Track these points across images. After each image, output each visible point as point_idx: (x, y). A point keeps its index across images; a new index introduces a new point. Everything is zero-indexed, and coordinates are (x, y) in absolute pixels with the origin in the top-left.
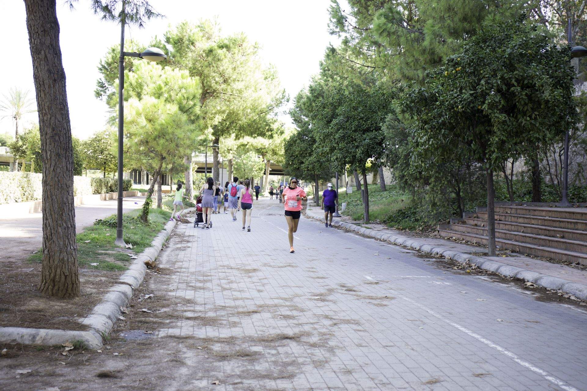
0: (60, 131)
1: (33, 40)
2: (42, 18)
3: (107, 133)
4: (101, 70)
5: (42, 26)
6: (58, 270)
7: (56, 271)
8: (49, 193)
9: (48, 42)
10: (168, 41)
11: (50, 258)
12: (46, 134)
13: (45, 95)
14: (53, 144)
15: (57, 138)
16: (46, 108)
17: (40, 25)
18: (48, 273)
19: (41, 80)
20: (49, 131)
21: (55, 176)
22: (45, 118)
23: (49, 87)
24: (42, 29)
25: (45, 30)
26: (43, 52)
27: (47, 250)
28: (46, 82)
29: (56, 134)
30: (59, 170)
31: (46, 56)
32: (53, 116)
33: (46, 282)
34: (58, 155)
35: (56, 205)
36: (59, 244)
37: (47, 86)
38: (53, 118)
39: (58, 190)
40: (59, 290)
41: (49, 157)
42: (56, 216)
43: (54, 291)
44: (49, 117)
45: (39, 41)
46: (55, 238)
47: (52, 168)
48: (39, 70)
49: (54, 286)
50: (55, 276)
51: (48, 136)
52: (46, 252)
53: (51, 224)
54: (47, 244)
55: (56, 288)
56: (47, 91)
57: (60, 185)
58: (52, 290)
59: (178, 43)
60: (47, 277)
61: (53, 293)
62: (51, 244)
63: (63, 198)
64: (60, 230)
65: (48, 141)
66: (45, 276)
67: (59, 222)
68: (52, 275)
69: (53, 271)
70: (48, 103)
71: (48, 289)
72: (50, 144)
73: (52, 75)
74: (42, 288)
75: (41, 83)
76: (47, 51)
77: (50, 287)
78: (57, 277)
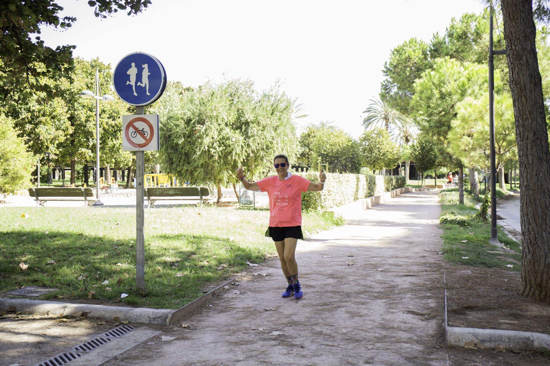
0: (541, 135)
1: (513, 47)
2: (523, 24)
3: (376, 132)
4: (386, 72)
5: (524, 32)
6: (545, 275)
7: (542, 276)
8: (532, 198)
9: (529, 47)
10: (451, 35)
11: (534, 262)
12: (527, 139)
13: (526, 100)
14: (535, 148)
15: (539, 142)
16: (527, 112)
17: (521, 31)
18: (533, 278)
19: (523, 85)
20: (531, 136)
21: (538, 180)
22: (526, 123)
23: (531, 91)
24: (524, 35)
25: (526, 35)
26: (524, 58)
27: (531, 254)
28: (528, 86)
29: (537, 138)
30: (541, 174)
31: (527, 61)
32: (534, 120)
33: (531, 287)
34: (540, 159)
35: (540, 210)
36: (545, 248)
37: (528, 91)
38: (534, 122)
39: (541, 194)
40: (546, 295)
41: (530, 162)
42: (540, 221)
43: (542, 297)
44: (530, 121)
45: (520, 47)
46: (540, 243)
47: (535, 173)
48: (521, 75)
49: (541, 291)
50: (542, 281)
51: (529, 141)
52: (529, 257)
53: (535, 229)
54: (531, 249)
55: (544, 293)
56: (528, 96)
57: (543, 189)
58: (540, 295)
59: (463, 37)
60: (533, 282)
61: (540, 299)
62: (535, 249)
63: (546, 203)
64: (544, 235)
65: (529, 145)
66: (530, 281)
67: (544, 227)
68: (539, 280)
69: (540, 276)
70: (529, 108)
71: (534, 293)
72: (532, 149)
73: (533, 79)
74: (527, 292)
75: (523, 88)
76: (529, 56)
77: (537, 292)
78: (544, 282)
